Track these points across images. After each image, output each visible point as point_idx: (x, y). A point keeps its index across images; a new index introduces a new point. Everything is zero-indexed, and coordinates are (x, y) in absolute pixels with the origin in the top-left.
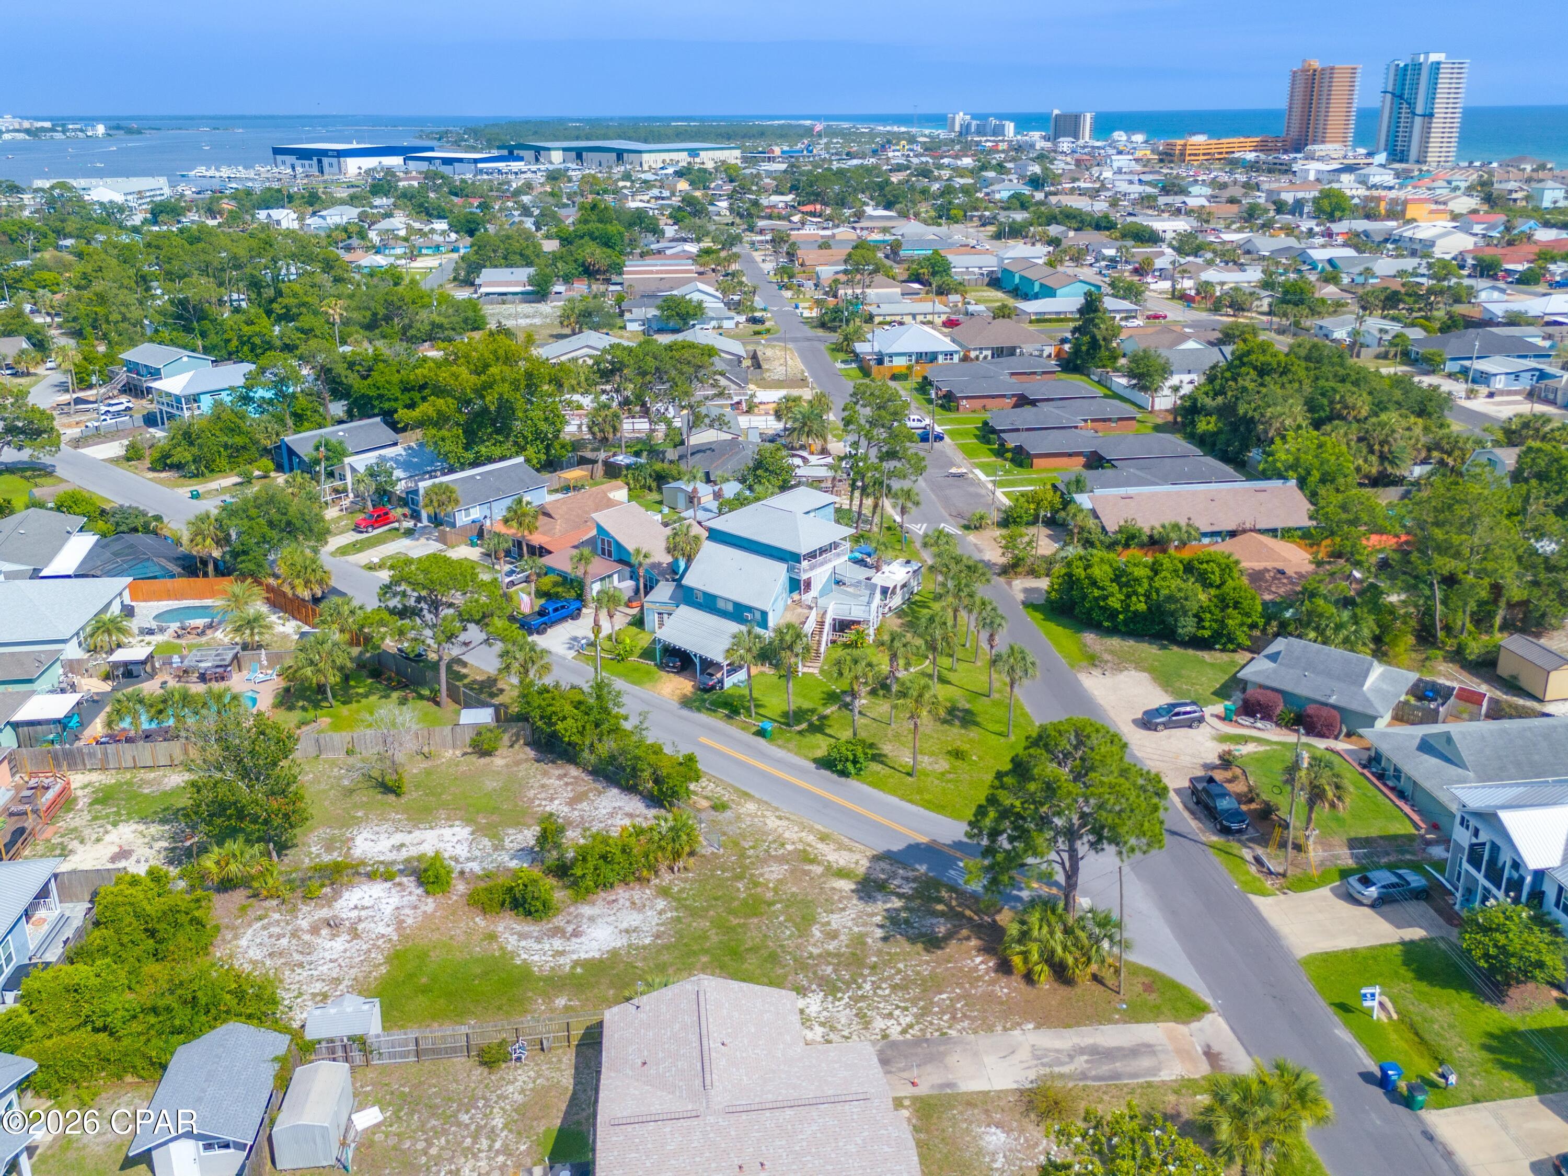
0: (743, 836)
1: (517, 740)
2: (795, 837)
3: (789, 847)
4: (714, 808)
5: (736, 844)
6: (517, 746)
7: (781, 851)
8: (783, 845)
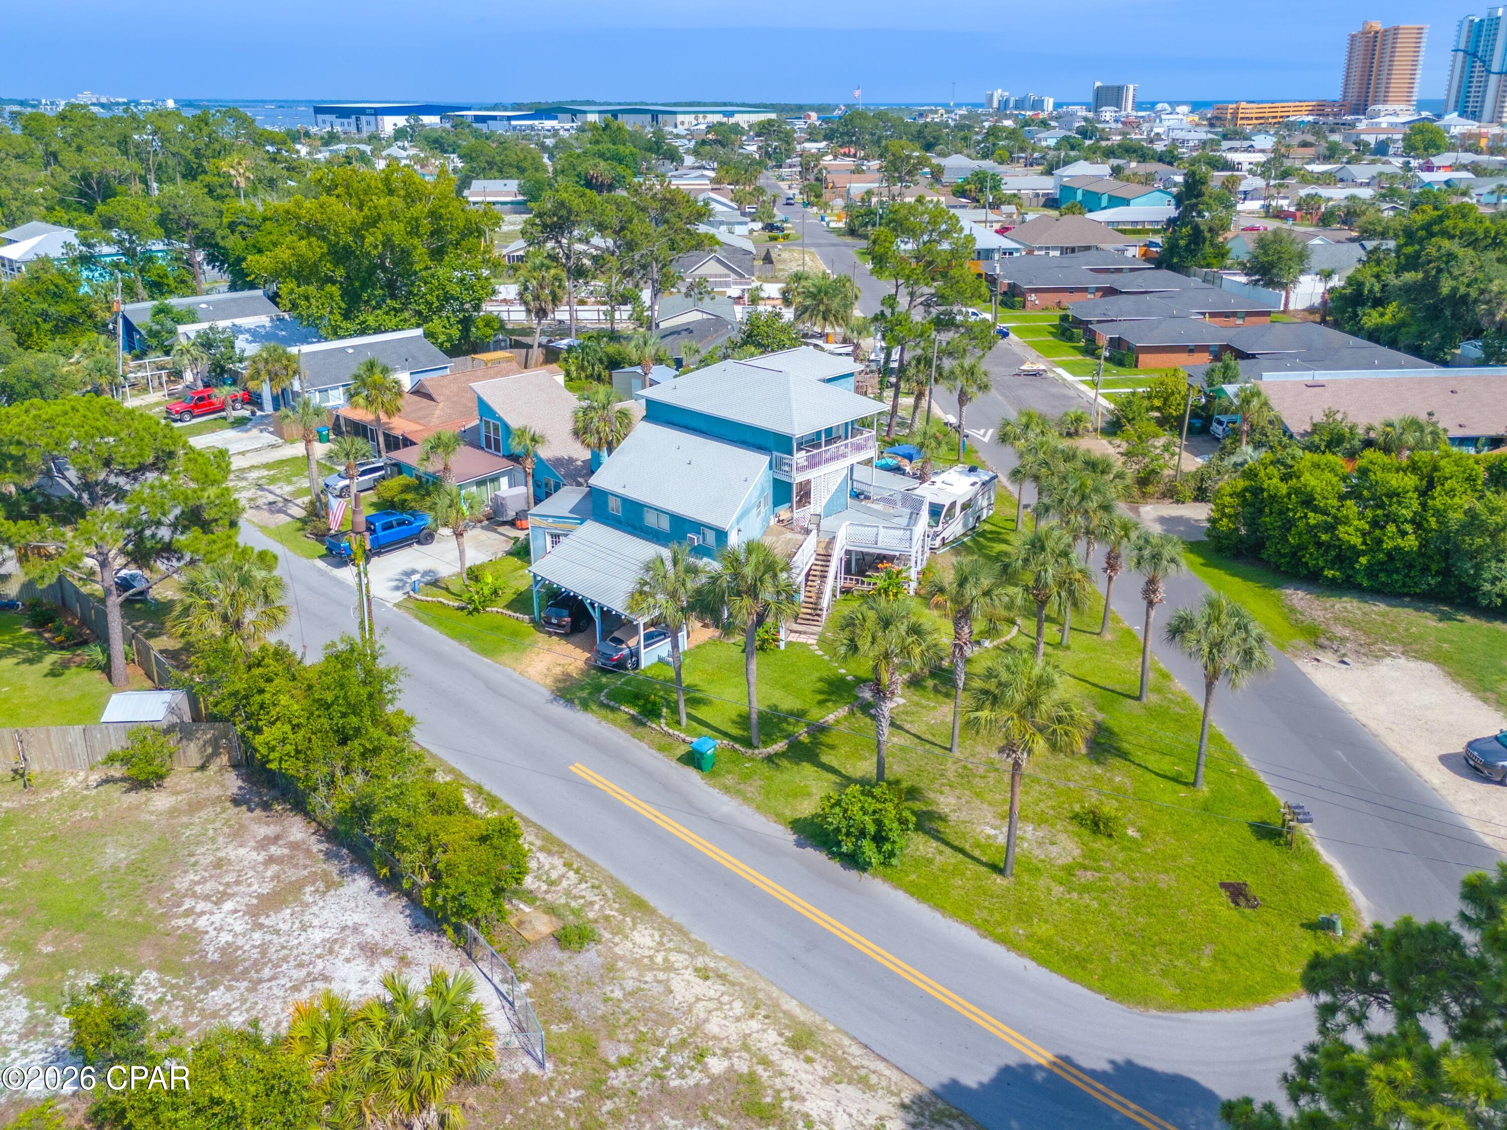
0: (609, 1025)
1: (216, 754)
2: (733, 1031)
3: (717, 1065)
4: (562, 939)
5: (590, 1049)
6: (213, 768)
7: (695, 1077)
8: (700, 1056)
